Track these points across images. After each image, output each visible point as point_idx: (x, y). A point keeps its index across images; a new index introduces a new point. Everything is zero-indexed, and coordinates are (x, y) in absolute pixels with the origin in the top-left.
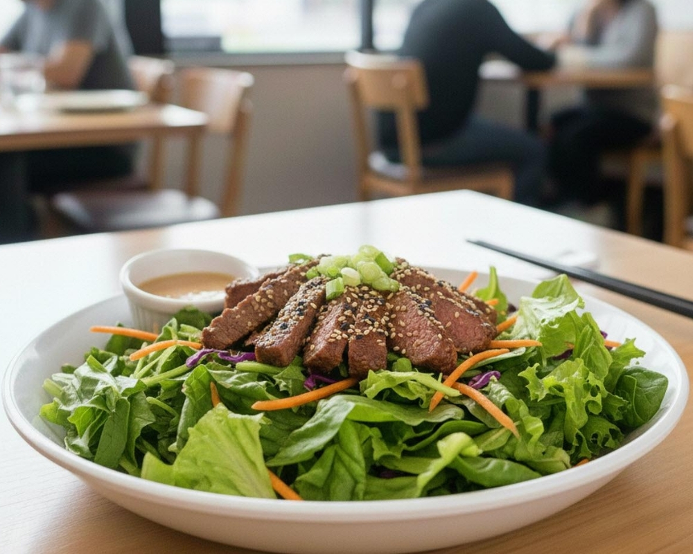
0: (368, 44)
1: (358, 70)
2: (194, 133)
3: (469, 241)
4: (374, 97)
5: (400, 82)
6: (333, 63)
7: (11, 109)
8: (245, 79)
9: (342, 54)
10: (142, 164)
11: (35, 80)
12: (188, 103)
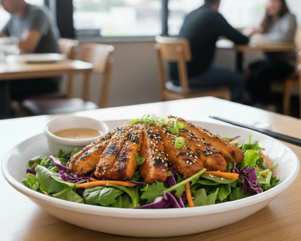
0: (165, 32)
1: (161, 44)
2: (87, 72)
3: (210, 117)
4: (167, 56)
5: (179, 49)
6: (150, 41)
7: (4, 62)
8: (110, 48)
9: (154, 37)
10: (63, 88)
11: (15, 49)
12: (84, 59)
